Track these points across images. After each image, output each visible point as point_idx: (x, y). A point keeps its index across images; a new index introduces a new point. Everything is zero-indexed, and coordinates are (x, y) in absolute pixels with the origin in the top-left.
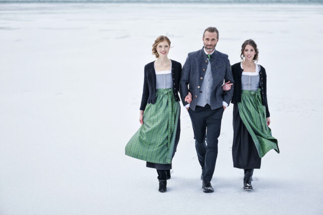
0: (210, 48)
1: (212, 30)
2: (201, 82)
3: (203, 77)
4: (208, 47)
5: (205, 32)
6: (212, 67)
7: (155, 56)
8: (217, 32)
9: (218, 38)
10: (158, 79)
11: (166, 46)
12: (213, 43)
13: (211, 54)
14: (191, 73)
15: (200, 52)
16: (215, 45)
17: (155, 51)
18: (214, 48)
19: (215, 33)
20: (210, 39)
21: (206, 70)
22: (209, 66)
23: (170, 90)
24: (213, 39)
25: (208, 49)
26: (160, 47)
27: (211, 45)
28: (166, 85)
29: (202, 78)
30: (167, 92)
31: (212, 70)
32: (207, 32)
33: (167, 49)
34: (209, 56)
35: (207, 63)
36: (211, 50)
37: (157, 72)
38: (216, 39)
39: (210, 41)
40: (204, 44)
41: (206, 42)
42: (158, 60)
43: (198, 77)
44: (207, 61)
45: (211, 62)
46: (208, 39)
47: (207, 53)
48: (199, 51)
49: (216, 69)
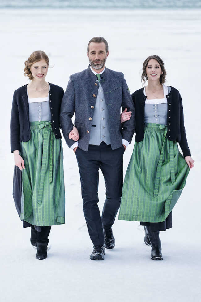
0: (98, 65)
1: (98, 40)
2: (92, 112)
3: (94, 105)
4: (95, 63)
5: (89, 44)
6: (105, 91)
7: (28, 78)
8: (105, 42)
9: (107, 51)
10: (32, 109)
11: (44, 67)
12: (102, 57)
13: (101, 73)
14: (76, 102)
15: (86, 73)
16: (104, 61)
17: (29, 71)
18: (104, 65)
19: (103, 44)
20: (97, 51)
21: (96, 95)
22: (100, 90)
23: (47, 123)
24: (101, 52)
25: (95, 65)
26: (36, 67)
27: (99, 60)
28: (42, 116)
29: (92, 107)
30: (43, 126)
31: (105, 95)
32: (92, 43)
33: (44, 70)
34: (99, 77)
35: (98, 86)
36: (100, 67)
37: (31, 100)
38: (105, 52)
39: (97, 54)
40: (90, 60)
41: (92, 56)
42: (32, 83)
43: (87, 106)
44: (97, 83)
45: (102, 85)
46: (94, 53)
47: (95, 73)
48: (85, 71)
49: (109, 93)
